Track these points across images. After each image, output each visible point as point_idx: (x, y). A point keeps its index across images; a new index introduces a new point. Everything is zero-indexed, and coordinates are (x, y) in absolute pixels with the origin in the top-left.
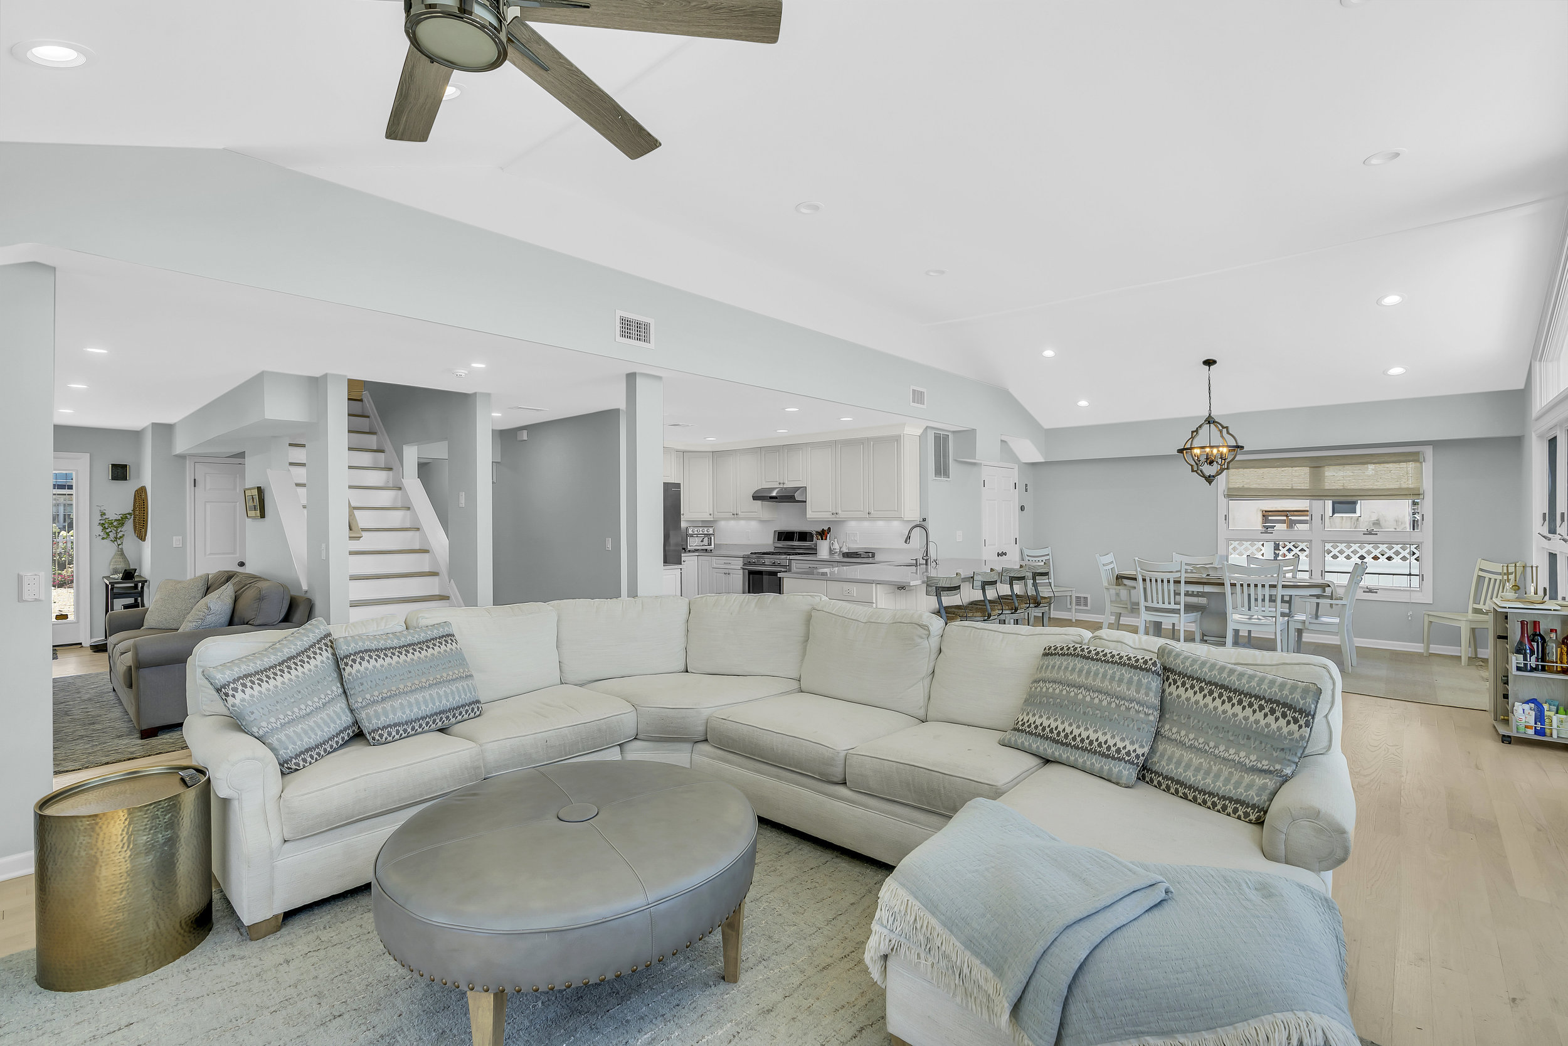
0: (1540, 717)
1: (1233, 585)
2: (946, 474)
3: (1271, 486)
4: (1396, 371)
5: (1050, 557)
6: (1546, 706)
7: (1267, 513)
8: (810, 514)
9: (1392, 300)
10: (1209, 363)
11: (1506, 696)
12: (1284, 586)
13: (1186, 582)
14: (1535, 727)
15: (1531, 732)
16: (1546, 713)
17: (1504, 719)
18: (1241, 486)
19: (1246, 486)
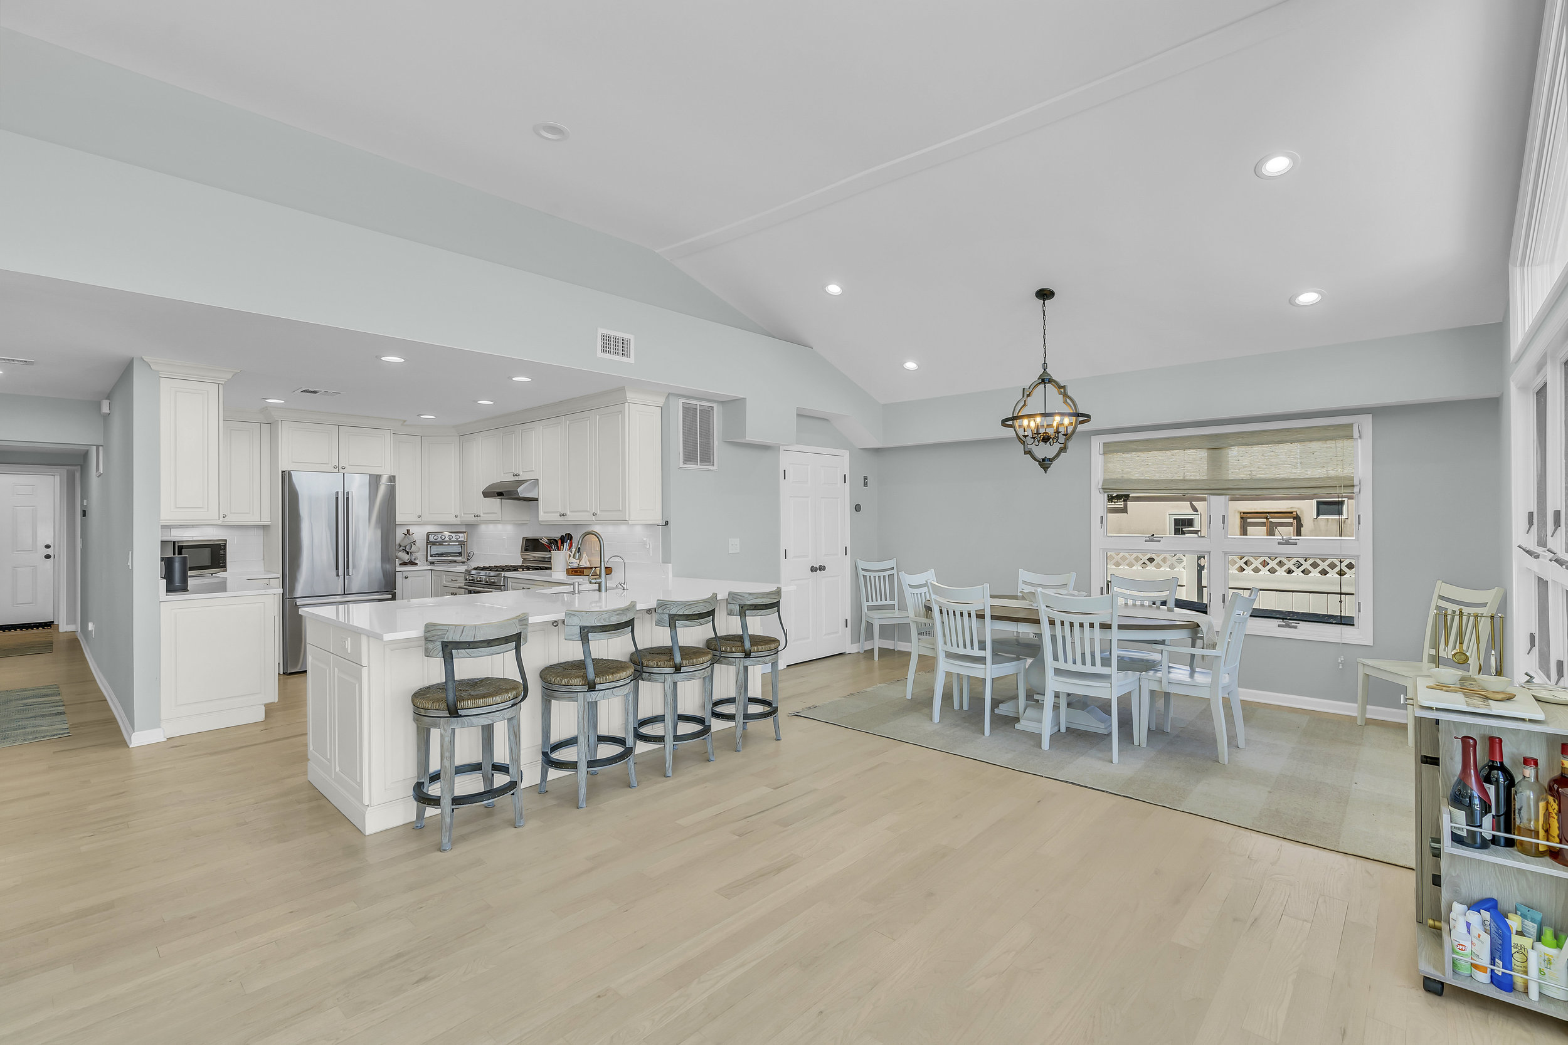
0: (1501, 949)
1: (1052, 623)
2: (707, 458)
3: (1157, 476)
4: (1308, 298)
5: (894, 572)
6: (1514, 922)
7: (1245, 515)
8: (542, 516)
9: (1277, 165)
10: (1045, 294)
11: (1437, 880)
12: (1121, 627)
13: (993, 617)
14: (1492, 971)
15: (1484, 977)
16: (1516, 939)
17: (1434, 927)
18: (1119, 476)
19: (1126, 476)
